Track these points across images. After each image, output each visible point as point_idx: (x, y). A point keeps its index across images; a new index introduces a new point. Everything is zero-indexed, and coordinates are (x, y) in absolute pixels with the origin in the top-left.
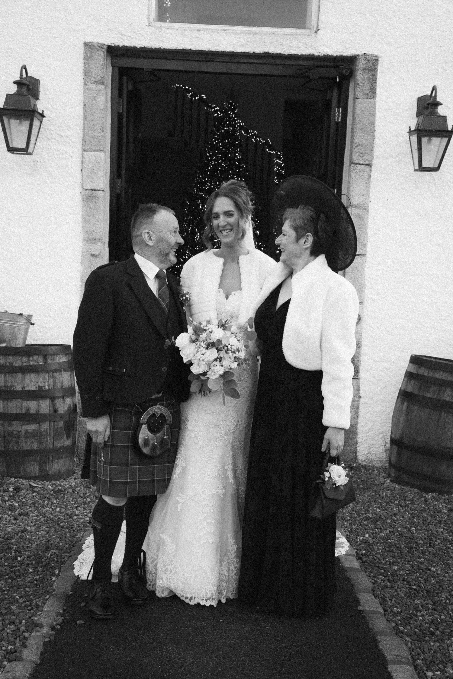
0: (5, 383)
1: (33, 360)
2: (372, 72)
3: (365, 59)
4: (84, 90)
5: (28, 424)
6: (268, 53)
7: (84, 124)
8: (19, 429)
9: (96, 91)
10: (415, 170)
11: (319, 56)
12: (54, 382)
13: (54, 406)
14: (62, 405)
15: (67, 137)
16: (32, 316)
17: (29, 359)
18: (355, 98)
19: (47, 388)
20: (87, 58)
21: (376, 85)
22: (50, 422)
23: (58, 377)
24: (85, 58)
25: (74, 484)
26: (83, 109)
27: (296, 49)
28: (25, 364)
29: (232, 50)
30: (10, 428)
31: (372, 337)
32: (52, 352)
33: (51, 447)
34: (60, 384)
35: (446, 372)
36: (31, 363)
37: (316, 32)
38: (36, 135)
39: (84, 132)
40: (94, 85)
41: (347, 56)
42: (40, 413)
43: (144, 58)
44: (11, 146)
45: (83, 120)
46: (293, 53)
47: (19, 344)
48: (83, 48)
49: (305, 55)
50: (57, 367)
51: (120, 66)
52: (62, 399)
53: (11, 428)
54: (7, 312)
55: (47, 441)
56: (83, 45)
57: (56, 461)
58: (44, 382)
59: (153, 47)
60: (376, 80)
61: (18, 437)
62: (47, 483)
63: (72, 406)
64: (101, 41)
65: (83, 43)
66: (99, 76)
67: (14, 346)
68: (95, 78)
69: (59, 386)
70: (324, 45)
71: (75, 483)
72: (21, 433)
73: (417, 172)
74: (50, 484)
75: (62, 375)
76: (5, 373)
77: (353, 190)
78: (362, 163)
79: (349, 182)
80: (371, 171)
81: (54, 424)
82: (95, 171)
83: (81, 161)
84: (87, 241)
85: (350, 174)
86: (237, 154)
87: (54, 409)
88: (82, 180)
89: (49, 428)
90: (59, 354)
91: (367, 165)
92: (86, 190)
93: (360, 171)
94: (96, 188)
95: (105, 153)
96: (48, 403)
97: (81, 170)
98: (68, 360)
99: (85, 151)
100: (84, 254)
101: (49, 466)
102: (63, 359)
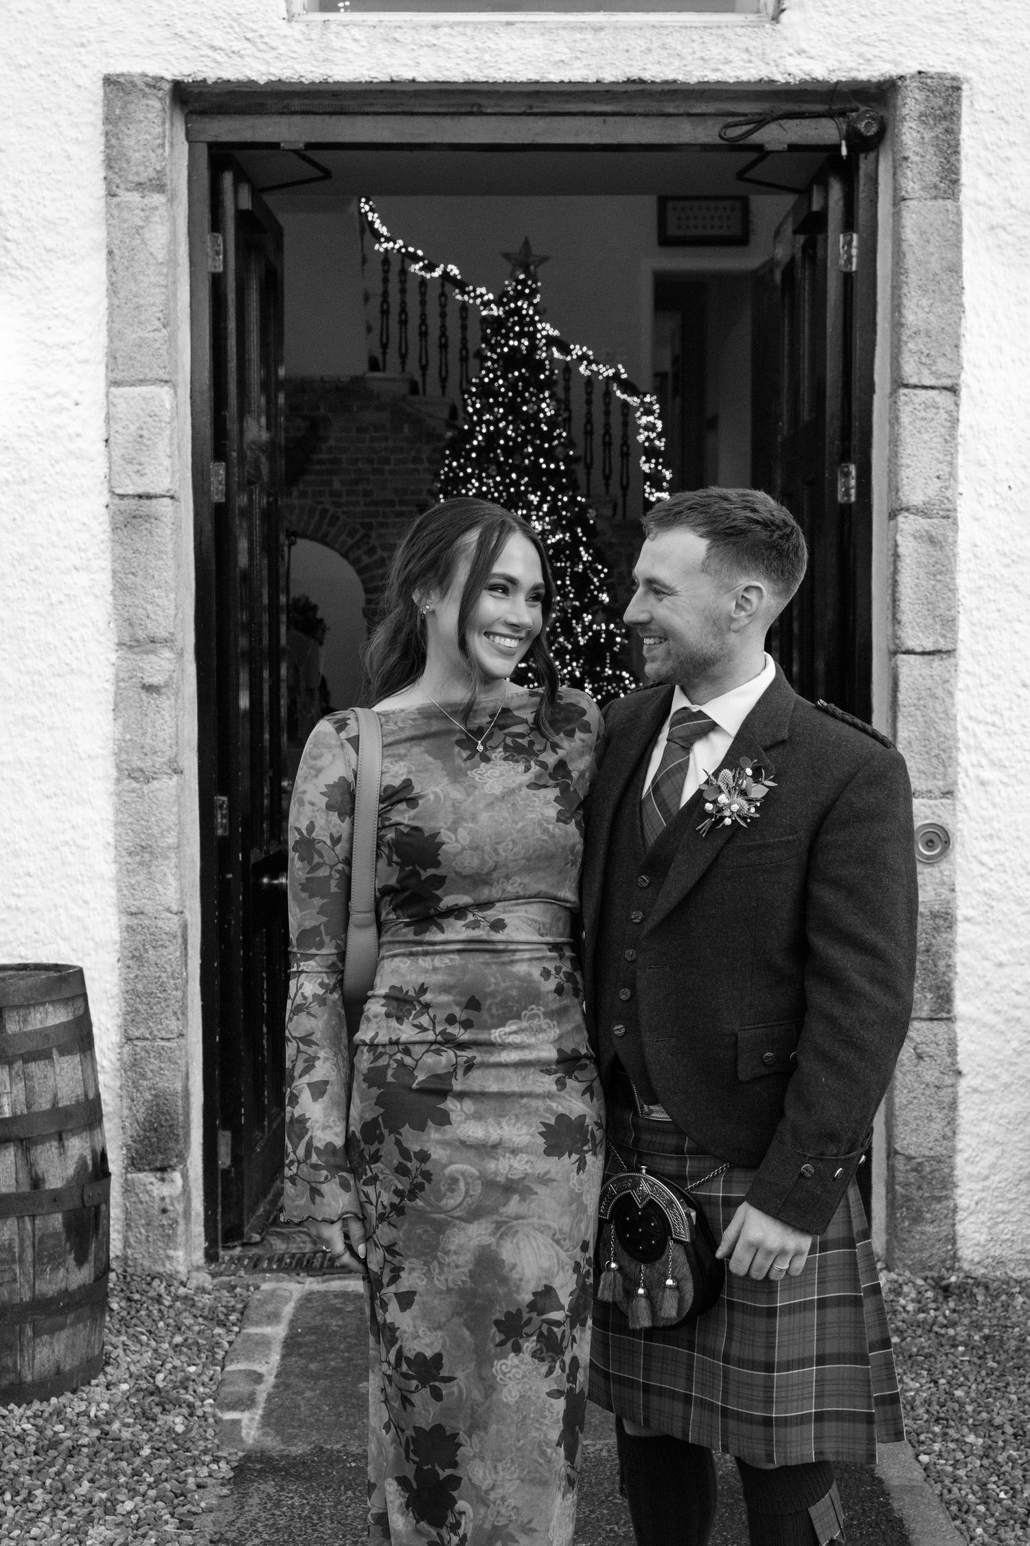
2: (945, 124)
3: (924, 87)
4: (107, 212)
6: (642, 81)
7: (112, 309)
9: (143, 210)
11: (788, 83)
13: (30, 1165)
14: (57, 1164)
15: (63, 347)
18: (898, 200)
19: (7, 1112)
20: (114, 122)
21: (958, 160)
22: (20, 1218)
23: (40, 1074)
24: (107, 120)
25: (105, 1406)
26: (105, 263)
27: (721, 67)
29: (534, 76)
31: (986, 894)
32: (17, 1001)
33: (27, 1297)
34: (49, 1097)
37: (775, 19)
39: (109, 331)
40: (136, 193)
41: (869, 81)
43: (282, 113)
45: (109, 296)
46: (713, 77)
48: (101, 92)
49: (749, 82)
50: (36, 1043)
51: (210, 139)
52: (55, 1144)
55: (15, 1280)
56: (101, 82)
57: (45, 1337)
59: (303, 80)
60: (958, 145)
62: (18, 1412)
63: (90, 1162)
64: (154, 69)
65: (102, 76)
66: (150, 170)
68: (137, 173)
69: (44, 1104)
70: (801, 52)
71: (109, 1402)
74: (29, 1413)
75: (53, 1066)
77: (908, 462)
78: (927, 383)
79: (894, 441)
80: (957, 405)
81: (33, 1224)
82: (148, 443)
83: (103, 416)
84: (131, 647)
85: (897, 418)
86: (544, 405)
87: (31, 1178)
88: (110, 468)
89: (16, 1238)
90: (43, 1004)
91: (945, 388)
92: (122, 496)
93: (927, 407)
94: (152, 491)
95: (175, 387)
96: (12, 1158)
97: (107, 441)
98: (71, 1017)
99: (116, 383)
100: (122, 684)
101: (22, 1356)
102: (54, 1017)
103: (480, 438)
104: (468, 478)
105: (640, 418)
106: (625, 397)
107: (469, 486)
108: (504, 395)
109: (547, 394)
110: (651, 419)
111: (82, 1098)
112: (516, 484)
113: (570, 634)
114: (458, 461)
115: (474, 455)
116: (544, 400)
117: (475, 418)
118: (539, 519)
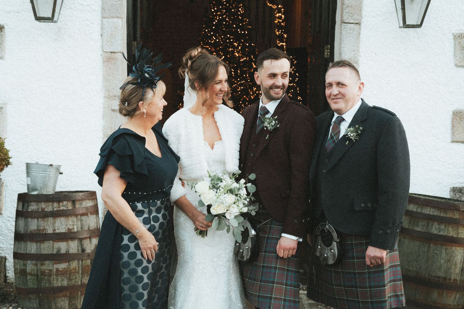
0: (38, 226)
1: (63, 206)
5: (59, 263)
8: (51, 268)
10: (400, 27)
12: (82, 225)
13: (82, 245)
14: (89, 245)
15: (88, 6)
16: (60, 166)
17: (59, 204)
19: (76, 230)
22: (78, 260)
23: (85, 220)
28: (55, 209)
30: (42, 267)
32: (79, 198)
33: (79, 283)
34: (88, 226)
35: (434, 207)
36: (61, 208)
38: (60, 6)
42: (69, 253)
44: (38, 16)
47: (50, 191)
50: (84, 211)
52: (89, 240)
53: (44, 268)
54: (37, 163)
55: (76, 278)
58: (73, 225)
61: (50, 275)
67: (45, 193)
69: (86, 228)
72: (52, 271)
73: (401, 29)
75: (88, 218)
76: (38, 218)
77: (344, 46)
78: (351, 22)
79: (341, 39)
80: (360, 29)
81: (82, 262)
82: (113, 36)
83: (100, 27)
84: (108, 98)
85: (341, 32)
86: (240, 9)
87: (82, 249)
88: (102, 44)
89: (77, 266)
90: (86, 200)
91: (356, 23)
92: (106, 52)
93: (350, 29)
94: (115, 51)
95: (122, 19)
96: (77, 243)
97: (101, 35)
98: (94, 204)
99: (104, 18)
100: (105, 109)
101: (77, 301)
102: (89, 204)
103: (216, 21)
104: (212, 35)
105: (276, 14)
106: (271, 5)
107: (212, 39)
108: (226, 5)
109: (241, 5)
110: (280, 14)
111: (96, 227)
112: (229, 39)
113: (248, 94)
114: (208, 30)
115: (214, 28)
116: (240, 7)
117: (214, 13)
118: (238, 52)
